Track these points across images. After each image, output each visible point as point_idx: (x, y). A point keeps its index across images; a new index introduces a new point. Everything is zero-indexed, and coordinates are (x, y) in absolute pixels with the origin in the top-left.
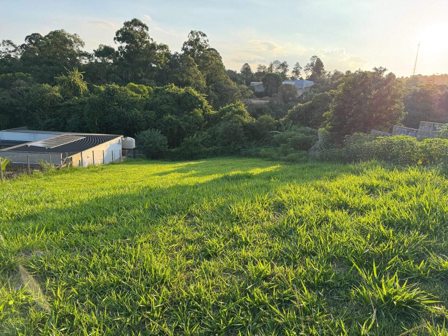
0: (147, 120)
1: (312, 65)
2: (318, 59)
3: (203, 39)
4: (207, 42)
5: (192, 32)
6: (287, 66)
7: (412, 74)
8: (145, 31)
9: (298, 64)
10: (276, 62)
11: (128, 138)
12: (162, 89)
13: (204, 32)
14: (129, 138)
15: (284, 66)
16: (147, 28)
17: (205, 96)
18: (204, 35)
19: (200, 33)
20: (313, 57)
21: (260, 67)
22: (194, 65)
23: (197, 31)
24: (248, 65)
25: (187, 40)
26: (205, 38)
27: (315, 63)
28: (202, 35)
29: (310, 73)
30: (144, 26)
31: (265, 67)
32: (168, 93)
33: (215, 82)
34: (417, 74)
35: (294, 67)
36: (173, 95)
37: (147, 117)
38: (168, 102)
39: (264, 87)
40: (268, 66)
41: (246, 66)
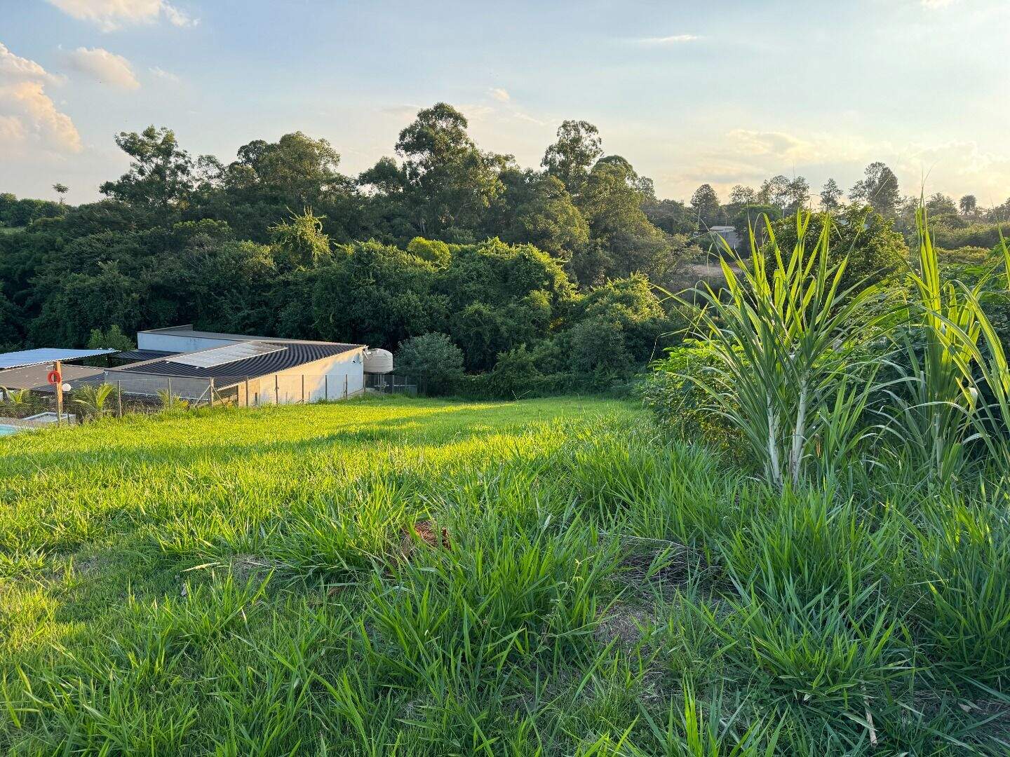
0: (431, 315)
1: (870, 184)
2: (884, 169)
3: (589, 139)
4: (598, 144)
5: (564, 126)
6: (804, 189)
8: (461, 127)
9: (832, 184)
10: (779, 179)
12: (474, 250)
13: (592, 123)
14: (381, 352)
15: (797, 187)
16: (464, 123)
18: (592, 129)
19: (583, 124)
20: (873, 165)
21: (739, 193)
22: (563, 195)
23: (577, 120)
24: (709, 187)
25: (555, 141)
26: (595, 136)
27: (877, 181)
28: (587, 130)
30: (458, 118)
31: (751, 192)
32: (483, 258)
33: (615, 229)
35: (823, 190)
36: (493, 262)
37: (430, 307)
38: (480, 275)
39: (739, 237)
40: (757, 189)
41: (706, 196)
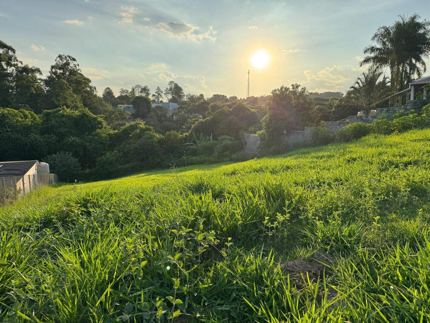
0: (47, 145)
1: (171, 89)
2: (175, 84)
3: (72, 64)
4: (77, 66)
5: (60, 56)
6: (148, 90)
7: (247, 97)
8: (11, 53)
9: (158, 88)
10: (138, 86)
11: (42, 163)
12: (54, 113)
13: (74, 57)
14: (44, 163)
15: (145, 90)
16: (14, 51)
17: (103, 117)
18: (74, 60)
19: (69, 57)
20: (171, 82)
21: (123, 91)
22: (69, 88)
23: (66, 55)
24: (110, 89)
25: (54, 63)
26: (75, 63)
27: (173, 88)
28: (71, 59)
29: (170, 97)
30: (10, 48)
31: (127, 91)
32: (63, 116)
33: (90, 104)
34: (250, 96)
35: (156, 91)
36: (69, 117)
37: (47, 141)
38: (65, 124)
39: (135, 109)
40: (130, 90)
41: (108, 90)
